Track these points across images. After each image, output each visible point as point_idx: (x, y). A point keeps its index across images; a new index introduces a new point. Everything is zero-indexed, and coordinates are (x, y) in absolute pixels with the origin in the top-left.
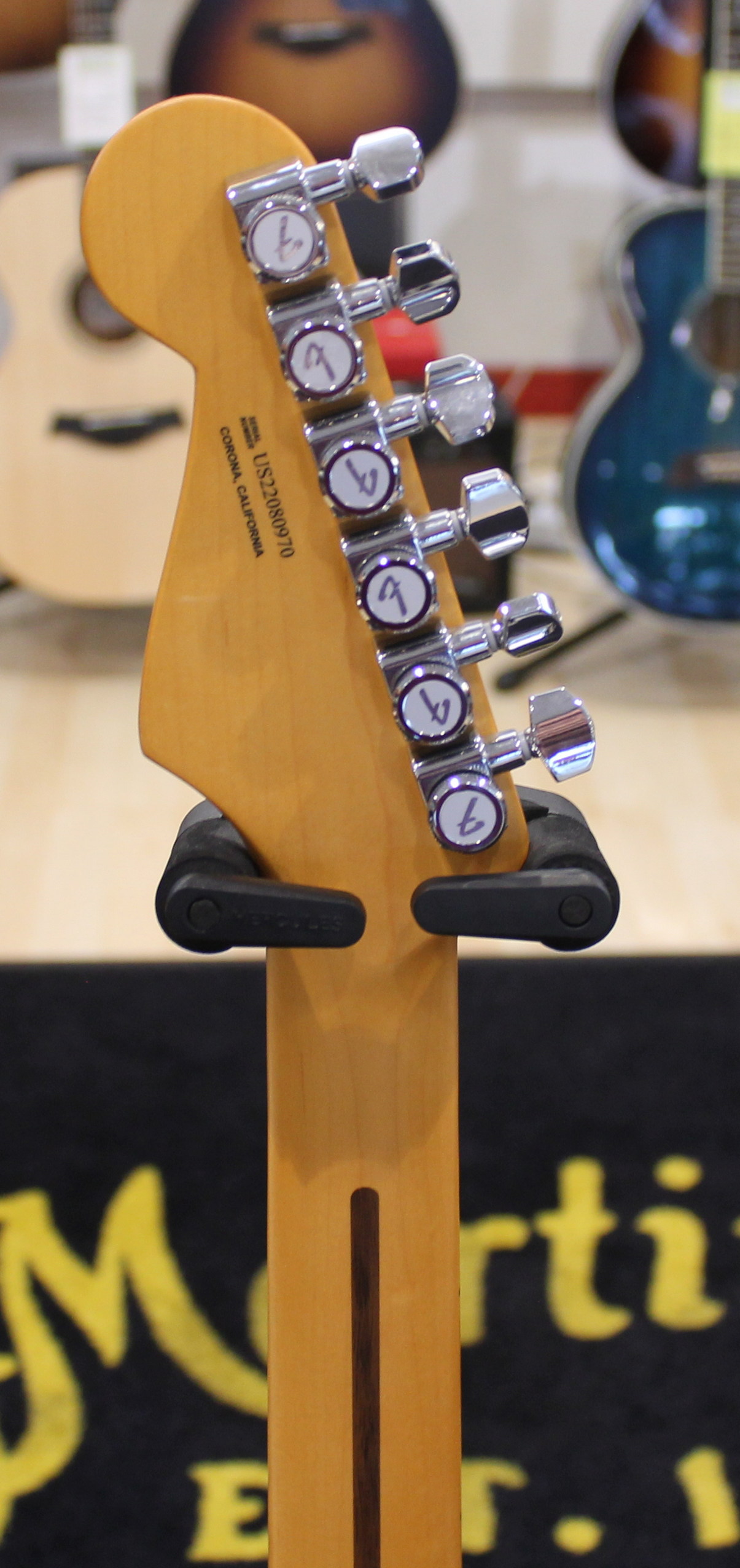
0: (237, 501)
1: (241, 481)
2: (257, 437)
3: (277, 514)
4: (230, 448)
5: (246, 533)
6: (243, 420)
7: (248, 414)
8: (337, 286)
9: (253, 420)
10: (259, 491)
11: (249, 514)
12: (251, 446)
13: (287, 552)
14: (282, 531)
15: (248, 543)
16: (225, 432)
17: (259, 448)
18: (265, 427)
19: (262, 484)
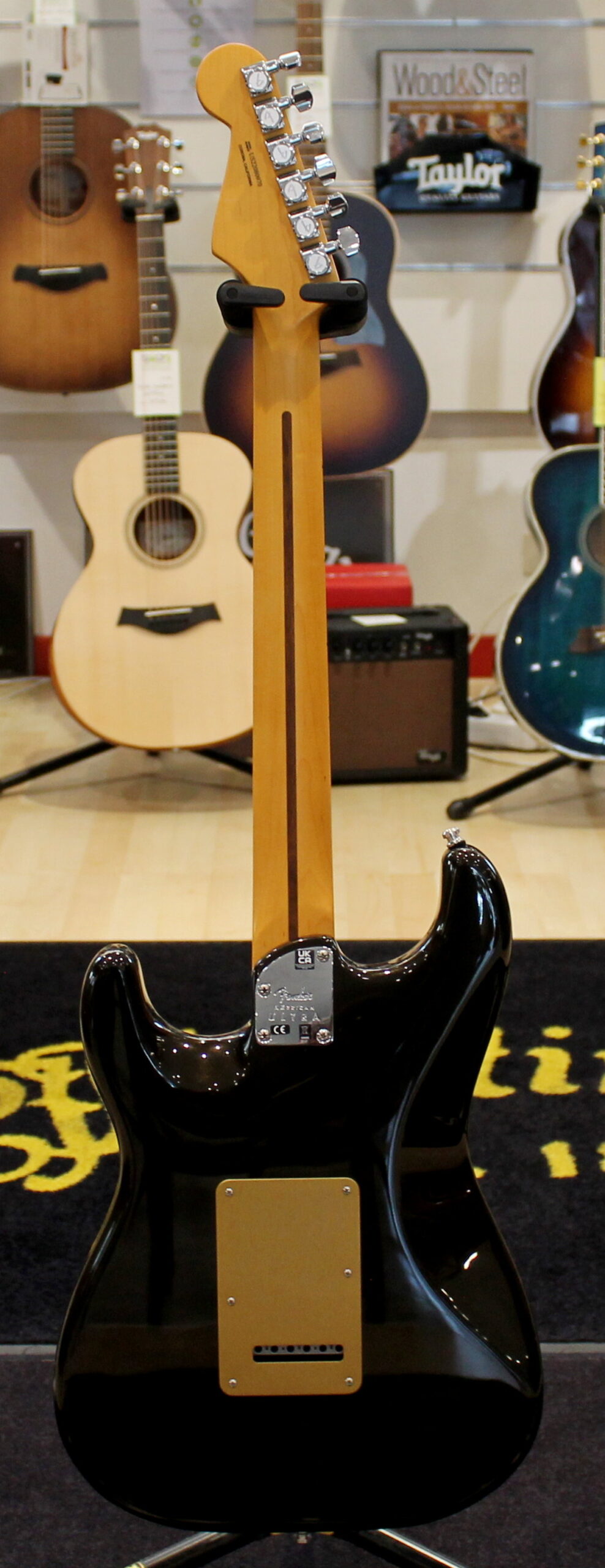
0: (244, 168)
1: (245, 162)
2: (250, 147)
3: (256, 172)
4: (242, 151)
5: (247, 179)
6: (246, 143)
7: (247, 141)
8: (275, 98)
9: (249, 143)
10: (251, 165)
11: (248, 172)
12: (248, 150)
13: (260, 184)
14: (258, 178)
15: (248, 182)
16: (240, 147)
17: (251, 151)
18: (253, 145)
19: (252, 163)
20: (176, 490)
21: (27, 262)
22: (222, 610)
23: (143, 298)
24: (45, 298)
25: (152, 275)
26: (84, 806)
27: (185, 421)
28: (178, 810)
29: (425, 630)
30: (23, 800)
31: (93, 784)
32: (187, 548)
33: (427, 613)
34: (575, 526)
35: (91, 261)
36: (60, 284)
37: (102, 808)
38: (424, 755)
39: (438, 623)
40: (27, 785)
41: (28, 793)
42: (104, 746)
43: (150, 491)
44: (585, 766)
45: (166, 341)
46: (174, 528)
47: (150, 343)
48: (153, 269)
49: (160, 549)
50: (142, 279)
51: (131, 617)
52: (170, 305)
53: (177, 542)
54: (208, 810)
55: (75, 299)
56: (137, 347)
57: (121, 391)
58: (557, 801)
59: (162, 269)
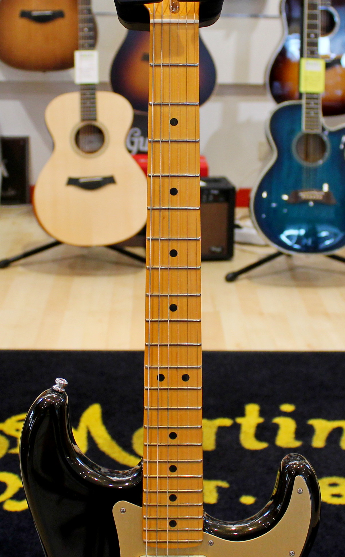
20: (95, 119)
21: (27, 8)
22: (117, 178)
23: (81, 25)
24: (35, 26)
25: (84, 14)
26: (49, 272)
27: (101, 86)
28: (95, 275)
29: (215, 189)
30: (20, 269)
31: (54, 261)
32: (100, 147)
33: (216, 180)
34: (290, 141)
35: (57, 8)
36: (42, 19)
37: (59, 273)
38: (214, 249)
39: (222, 185)
40: (22, 261)
41: (24, 265)
42: (57, 243)
43: (83, 120)
44: (289, 256)
45: (92, 46)
46: (94, 138)
47: (84, 47)
48: (85, 11)
49: (88, 148)
50: (81, 16)
51: (73, 182)
52: (94, 29)
53: (96, 145)
54: (109, 275)
55: (49, 27)
56: (77, 49)
57: (70, 71)
58: (277, 273)
59: (90, 11)
